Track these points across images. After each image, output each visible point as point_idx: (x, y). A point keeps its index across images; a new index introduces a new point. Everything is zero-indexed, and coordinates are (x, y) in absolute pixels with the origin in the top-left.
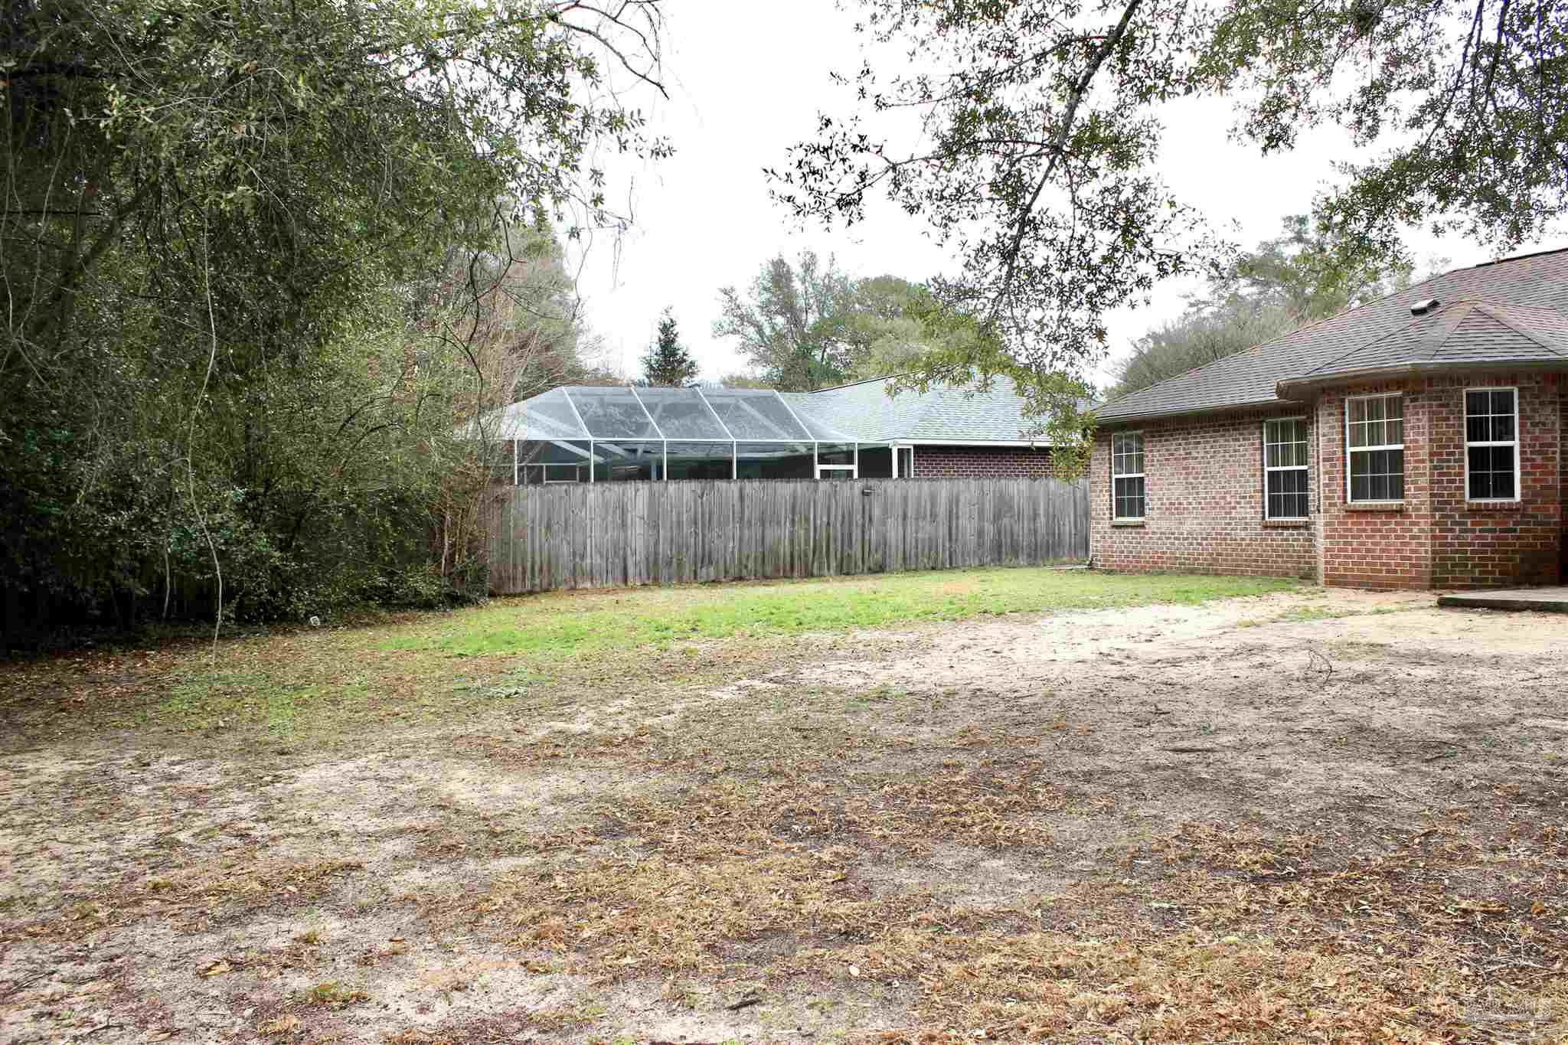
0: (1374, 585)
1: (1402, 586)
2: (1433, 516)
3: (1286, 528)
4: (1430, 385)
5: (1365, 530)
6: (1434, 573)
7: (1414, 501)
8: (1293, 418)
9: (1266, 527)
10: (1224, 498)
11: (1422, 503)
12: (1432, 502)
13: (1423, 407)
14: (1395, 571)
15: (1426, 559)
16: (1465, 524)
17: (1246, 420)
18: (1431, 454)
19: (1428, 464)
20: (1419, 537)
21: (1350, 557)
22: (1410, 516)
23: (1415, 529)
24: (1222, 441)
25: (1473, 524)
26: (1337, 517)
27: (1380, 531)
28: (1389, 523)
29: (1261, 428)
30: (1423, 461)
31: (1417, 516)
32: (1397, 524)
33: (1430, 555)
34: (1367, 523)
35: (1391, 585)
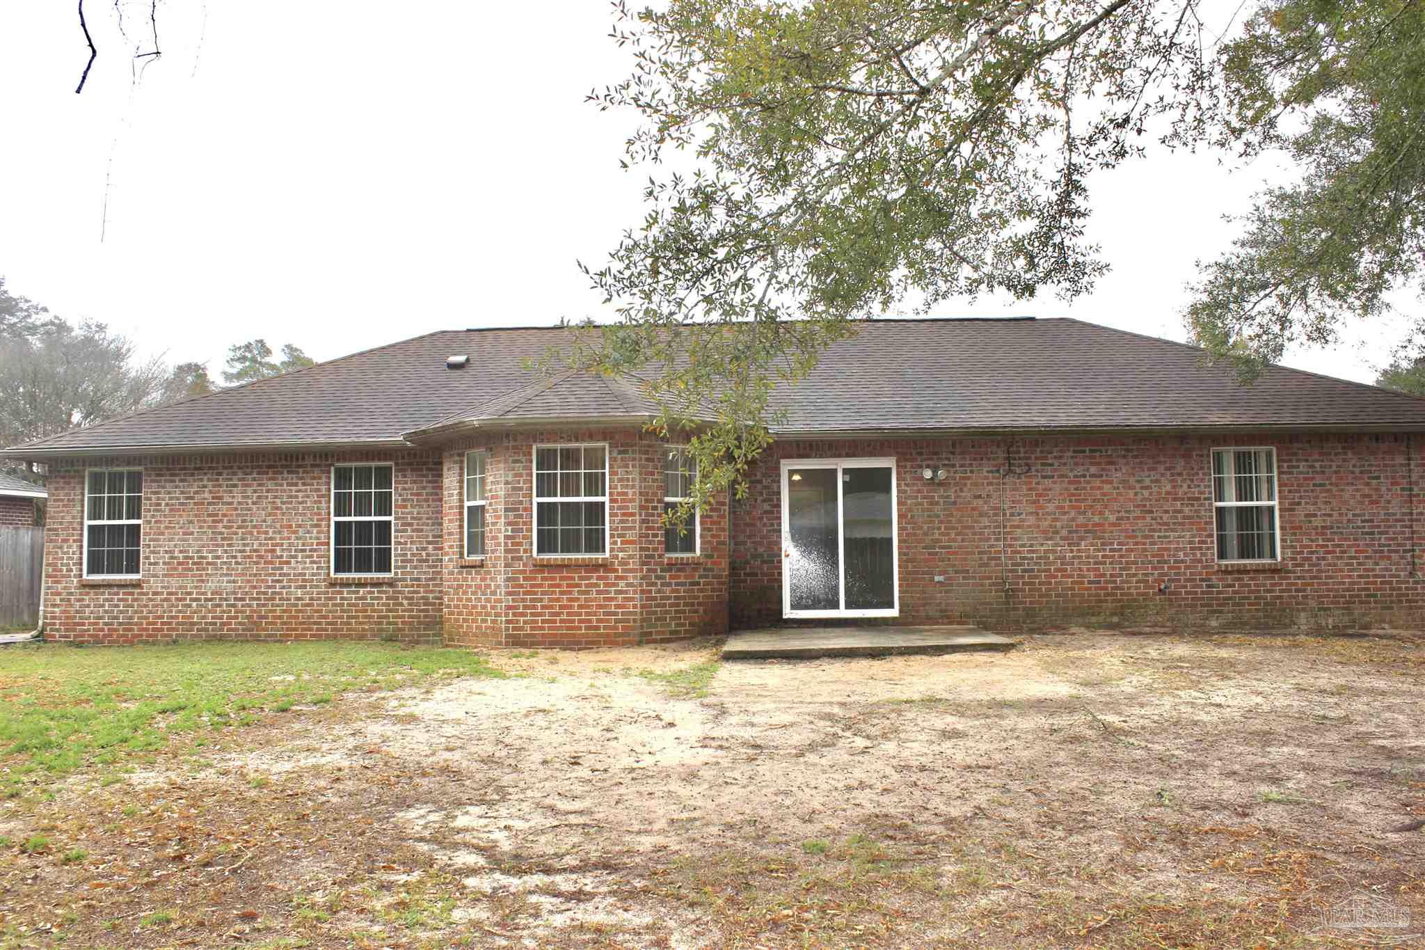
0: (569, 643)
1: (605, 643)
2: (642, 570)
3: (364, 585)
4: (641, 439)
5: (558, 586)
6: (642, 627)
7: (621, 555)
8: (373, 464)
9: (333, 585)
10: (273, 551)
11: (630, 557)
12: (641, 556)
13: (634, 459)
14: (598, 628)
15: (635, 613)
16: (664, 578)
17: (309, 461)
18: (642, 508)
19: (637, 517)
20: (626, 592)
21: (540, 615)
22: (616, 571)
23: (622, 584)
24: (270, 485)
25: (671, 577)
26: (524, 572)
27: (578, 586)
28: (589, 578)
29: (329, 472)
30: (632, 514)
31: (624, 571)
32: (599, 578)
33: (638, 610)
34: (562, 579)
35: (593, 643)
